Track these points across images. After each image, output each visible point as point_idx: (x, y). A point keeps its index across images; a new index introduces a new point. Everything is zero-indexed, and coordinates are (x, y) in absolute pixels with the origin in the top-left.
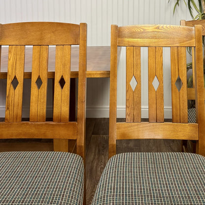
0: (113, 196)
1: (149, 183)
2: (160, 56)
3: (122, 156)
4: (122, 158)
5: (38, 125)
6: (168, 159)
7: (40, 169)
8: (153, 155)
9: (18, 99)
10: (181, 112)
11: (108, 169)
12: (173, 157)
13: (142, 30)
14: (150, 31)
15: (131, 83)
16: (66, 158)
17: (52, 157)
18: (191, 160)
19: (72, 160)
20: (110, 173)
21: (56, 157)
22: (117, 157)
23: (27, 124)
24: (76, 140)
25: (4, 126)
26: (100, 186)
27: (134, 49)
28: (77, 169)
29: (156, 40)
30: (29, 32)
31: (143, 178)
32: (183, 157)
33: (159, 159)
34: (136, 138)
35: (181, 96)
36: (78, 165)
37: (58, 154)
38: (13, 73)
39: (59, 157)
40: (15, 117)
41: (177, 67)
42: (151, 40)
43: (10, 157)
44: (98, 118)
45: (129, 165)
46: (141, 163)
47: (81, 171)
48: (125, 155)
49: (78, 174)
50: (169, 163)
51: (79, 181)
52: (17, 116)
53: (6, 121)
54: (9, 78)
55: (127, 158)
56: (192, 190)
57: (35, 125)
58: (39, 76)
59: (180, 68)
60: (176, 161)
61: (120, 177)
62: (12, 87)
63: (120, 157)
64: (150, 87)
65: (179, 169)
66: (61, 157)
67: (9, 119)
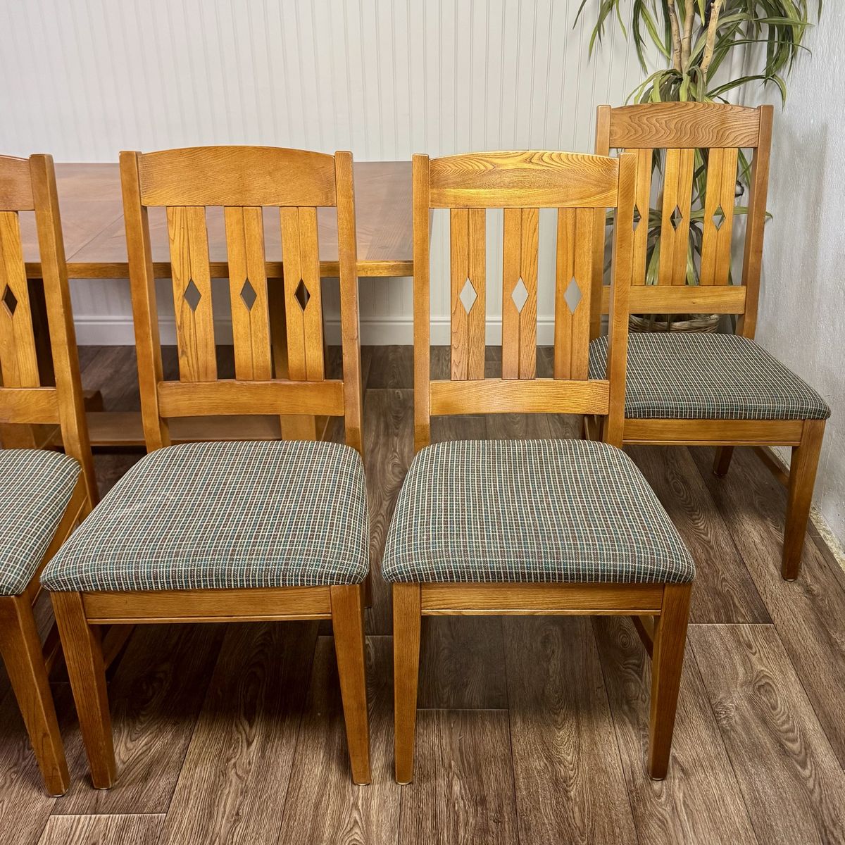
0: (428, 523)
1: (497, 501)
2: (532, 231)
3: (443, 449)
4: (443, 453)
5: (258, 387)
6: (540, 453)
7: (276, 478)
8: (508, 446)
9: (205, 330)
10: (575, 358)
11: (415, 475)
12: (550, 449)
13: (490, 167)
14: (511, 167)
15: (463, 296)
16: (325, 453)
17: (295, 453)
18: (587, 456)
19: (339, 459)
20: (420, 482)
21: (305, 453)
22: (433, 450)
23: (232, 385)
24: (343, 418)
25: (179, 390)
26: (402, 506)
27: (470, 215)
28: (351, 475)
29: (523, 192)
30: (210, 174)
31: (485, 490)
32: (570, 449)
33: (520, 454)
34: (474, 411)
35: (576, 323)
36: (353, 467)
37: (307, 445)
38: (186, 273)
39: (310, 453)
40: (201, 370)
41: (570, 258)
42: (512, 191)
43: (206, 455)
44: (379, 347)
45: (457, 466)
46: (484, 462)
47: (360, 480)
48: (448, 446)
49: (355, 485)
50: (541, 463)
51: (358, 498)
52: (206, 369)
53: (182, 379)
54: (178, 285)
55: (453, 452)
56: (580, 513)
57: (249, 388)
58: (247, 279)
59: (577, 260)
60: (556, 458)
61: (440, 491)
62: (187, 306)
63: (438, 450)
64: (507, 304)
65: (559, 473)
66: (315, 453)
67: (188, 375)
